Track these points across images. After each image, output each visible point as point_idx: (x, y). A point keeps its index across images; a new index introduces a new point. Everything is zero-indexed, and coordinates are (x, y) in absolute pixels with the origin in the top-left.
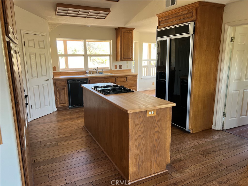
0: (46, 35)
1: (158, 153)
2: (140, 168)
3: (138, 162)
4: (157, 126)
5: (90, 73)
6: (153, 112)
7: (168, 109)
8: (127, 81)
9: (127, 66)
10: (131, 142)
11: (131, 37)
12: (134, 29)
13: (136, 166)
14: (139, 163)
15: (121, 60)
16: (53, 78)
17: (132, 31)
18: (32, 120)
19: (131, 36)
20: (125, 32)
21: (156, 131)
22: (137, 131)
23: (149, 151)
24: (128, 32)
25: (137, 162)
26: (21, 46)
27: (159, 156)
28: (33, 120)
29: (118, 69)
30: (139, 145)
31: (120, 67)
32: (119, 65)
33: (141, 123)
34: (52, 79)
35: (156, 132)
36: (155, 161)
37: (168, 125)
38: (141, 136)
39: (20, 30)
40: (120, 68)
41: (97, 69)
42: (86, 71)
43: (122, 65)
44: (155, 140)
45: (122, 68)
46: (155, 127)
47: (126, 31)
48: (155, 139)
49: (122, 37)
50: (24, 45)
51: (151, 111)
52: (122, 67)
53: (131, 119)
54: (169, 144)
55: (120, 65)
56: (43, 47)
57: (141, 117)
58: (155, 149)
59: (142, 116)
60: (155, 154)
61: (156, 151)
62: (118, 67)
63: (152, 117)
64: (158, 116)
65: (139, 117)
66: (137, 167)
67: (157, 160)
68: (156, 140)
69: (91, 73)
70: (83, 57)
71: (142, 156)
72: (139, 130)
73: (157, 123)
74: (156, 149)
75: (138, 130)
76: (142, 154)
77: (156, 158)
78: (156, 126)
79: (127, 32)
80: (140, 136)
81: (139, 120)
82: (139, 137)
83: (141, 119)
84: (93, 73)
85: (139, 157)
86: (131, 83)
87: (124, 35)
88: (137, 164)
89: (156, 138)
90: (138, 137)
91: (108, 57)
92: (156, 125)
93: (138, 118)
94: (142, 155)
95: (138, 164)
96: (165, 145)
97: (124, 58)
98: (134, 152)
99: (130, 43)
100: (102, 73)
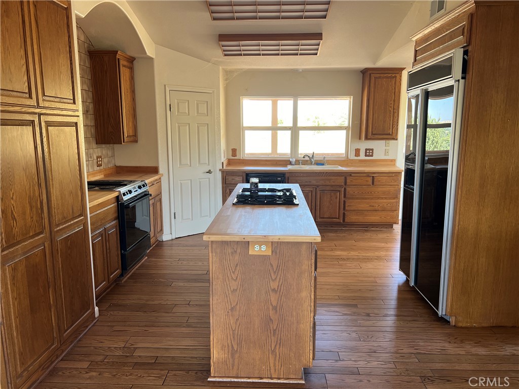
0: (213, 92)
1: (279, 336)
2: (237, 356)
3: (231, 343)
4: (276, 279)
5: (298, 162)
6: (265, 248)
7: (304, 247)
8: (373, 184)
9: (386, 152)
10: (215, 298)
11: (395, 88)
12: (404, 69)
13: (226, 348)
14: (232, 345)
15: (367, 138)
16: (221, 168)
17: (398, 76)
18: (174, 237)
19: (394, 85)
20: (380, 77)
21: (272, 288)
22: (227, 279)
23: (256, 327)
24: (387, 77)
25: (229, 342)
26: (164, 112)
27: (282, 344)
28: (176, 238)
29: (362, 156)
30: (232, 309)
31: (368, 154)
32: (366, 150)
33: (237, 265)
34: (220, 170)
35: (274, 290)
36: (273, 352)
37: (304, 281)
38: (238, 291)
39: (165, 85)
40: (369, 156)
41: (313, 155)
42: (291, 160)
43: (372, 150)
44: (271, 307)
45: (372, 156)
46: (270, 280)
47: (382, 75)
48: (272, 305)
49: (372, 89)
50: (169, 110)
51: (260, 244)
52: (372, 153)
53: (214, 254)
54: (308, 324)
55: (369, 150)
56: (206, 112)
57: (236, 252)
58: (271, 327)
59: (239, 251)
60: (272, 338)
61: (275, 331)
62: (362, 153)
63: (263, 258)
64: (278, 256)
65: (232, 253)
66: (228, 352)
67: (277, 351)
68: (275, 308)
69: (301, 163)
70: (289, 132)
71: (239, 333)
72: (232, 278)
73: (275, 272)
74: (275, 328)
75: (230, 278)
76: (240, 329)
77: (276, 346)
78: (273, 277)
79: (384, 77)
80: (235, 291)
81: (231, 257)
82: (232, 292)
83: (237, 257)
84: (305, 163)
85: (234, 334)
86: (384, 189)
87: (377, 84)
88: (228, 345)
89: (274, 304)
90: (230, 293)
91: (344, 132)
92: (272, 275)
93: (230, 255)
94: (239, 331)
95: (230, 347)
96: (298, 322)
97: (374, 134)
98: (222, 320)
99: (392, 102)
100: (323, 165)
